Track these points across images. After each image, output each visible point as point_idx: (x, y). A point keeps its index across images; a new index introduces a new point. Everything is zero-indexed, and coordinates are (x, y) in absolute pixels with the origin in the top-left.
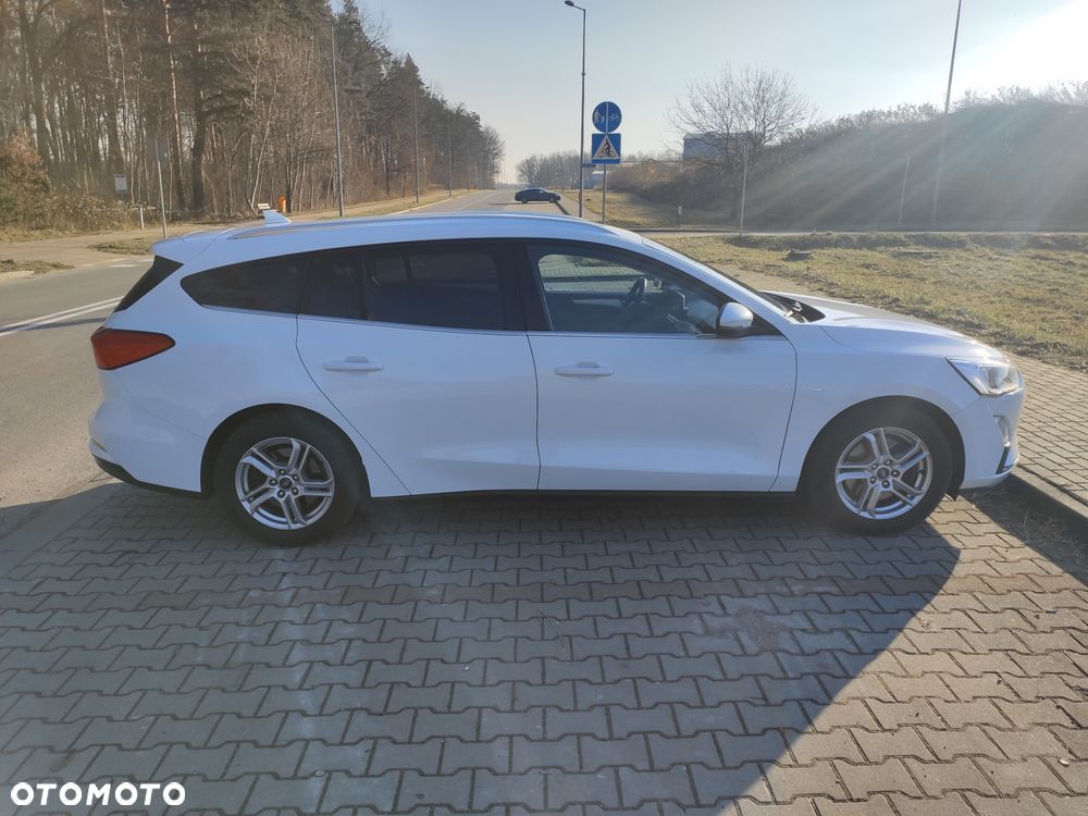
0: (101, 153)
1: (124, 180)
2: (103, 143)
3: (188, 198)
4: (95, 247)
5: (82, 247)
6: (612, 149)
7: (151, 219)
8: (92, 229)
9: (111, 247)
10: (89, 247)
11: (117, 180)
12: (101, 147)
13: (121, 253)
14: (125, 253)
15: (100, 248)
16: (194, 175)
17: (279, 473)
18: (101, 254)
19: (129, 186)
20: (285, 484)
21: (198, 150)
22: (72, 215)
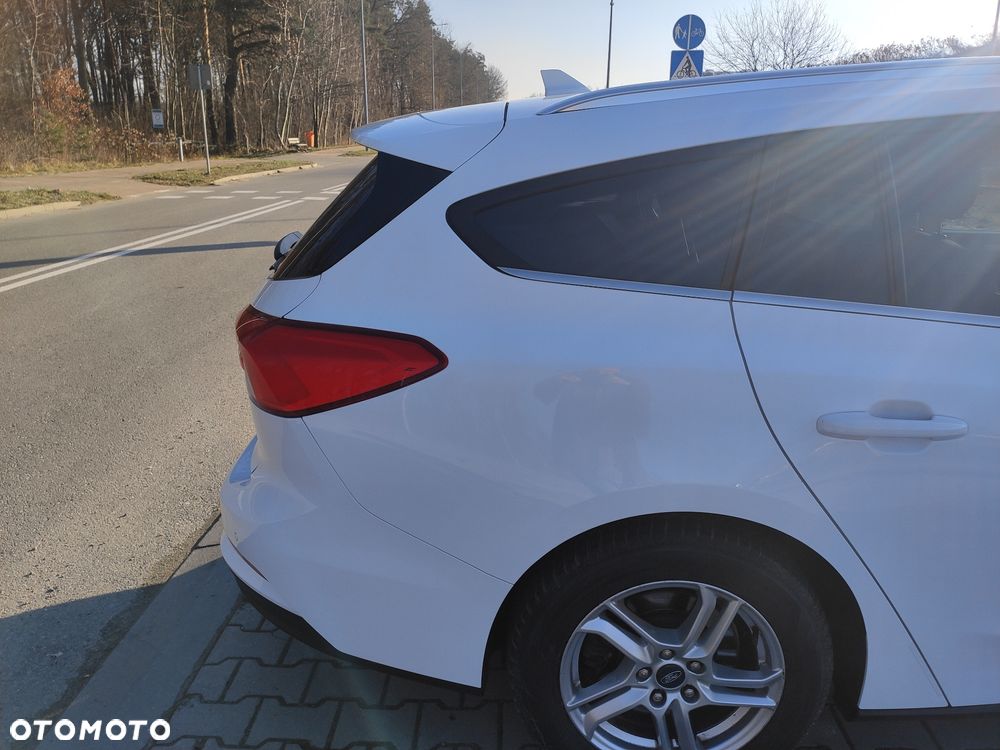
0: (136, 92)
1: (161, 115)
2: (139, 84)
3: (221, 132)
4: (139, 178)
5: (126, 178)
6: (693, 68)
7: (189, 153)
8: (133, 161)
9: (155, 178)
10: (133, 178)
11: (154, 115)
12: (135, 87)
13: (167, 184)
14: (171, 184)
15: (144, 179)
16: (227, 111)
17: (659, 655)
18: (146, 185)
19: (165, 121)
20: (669, 677)
21: (229, 85)
22: (114, 147)
